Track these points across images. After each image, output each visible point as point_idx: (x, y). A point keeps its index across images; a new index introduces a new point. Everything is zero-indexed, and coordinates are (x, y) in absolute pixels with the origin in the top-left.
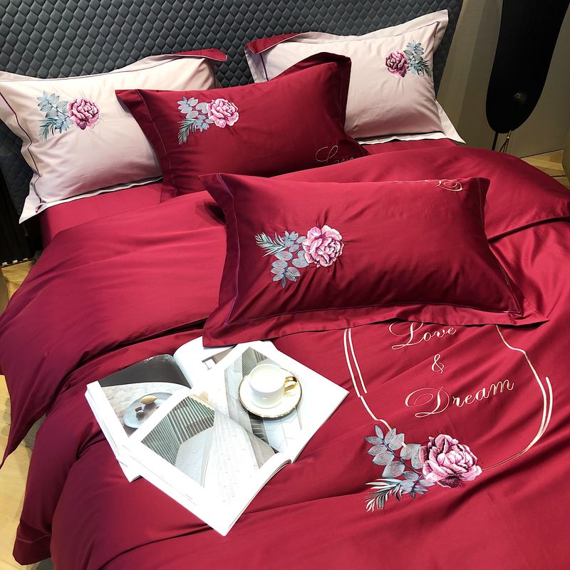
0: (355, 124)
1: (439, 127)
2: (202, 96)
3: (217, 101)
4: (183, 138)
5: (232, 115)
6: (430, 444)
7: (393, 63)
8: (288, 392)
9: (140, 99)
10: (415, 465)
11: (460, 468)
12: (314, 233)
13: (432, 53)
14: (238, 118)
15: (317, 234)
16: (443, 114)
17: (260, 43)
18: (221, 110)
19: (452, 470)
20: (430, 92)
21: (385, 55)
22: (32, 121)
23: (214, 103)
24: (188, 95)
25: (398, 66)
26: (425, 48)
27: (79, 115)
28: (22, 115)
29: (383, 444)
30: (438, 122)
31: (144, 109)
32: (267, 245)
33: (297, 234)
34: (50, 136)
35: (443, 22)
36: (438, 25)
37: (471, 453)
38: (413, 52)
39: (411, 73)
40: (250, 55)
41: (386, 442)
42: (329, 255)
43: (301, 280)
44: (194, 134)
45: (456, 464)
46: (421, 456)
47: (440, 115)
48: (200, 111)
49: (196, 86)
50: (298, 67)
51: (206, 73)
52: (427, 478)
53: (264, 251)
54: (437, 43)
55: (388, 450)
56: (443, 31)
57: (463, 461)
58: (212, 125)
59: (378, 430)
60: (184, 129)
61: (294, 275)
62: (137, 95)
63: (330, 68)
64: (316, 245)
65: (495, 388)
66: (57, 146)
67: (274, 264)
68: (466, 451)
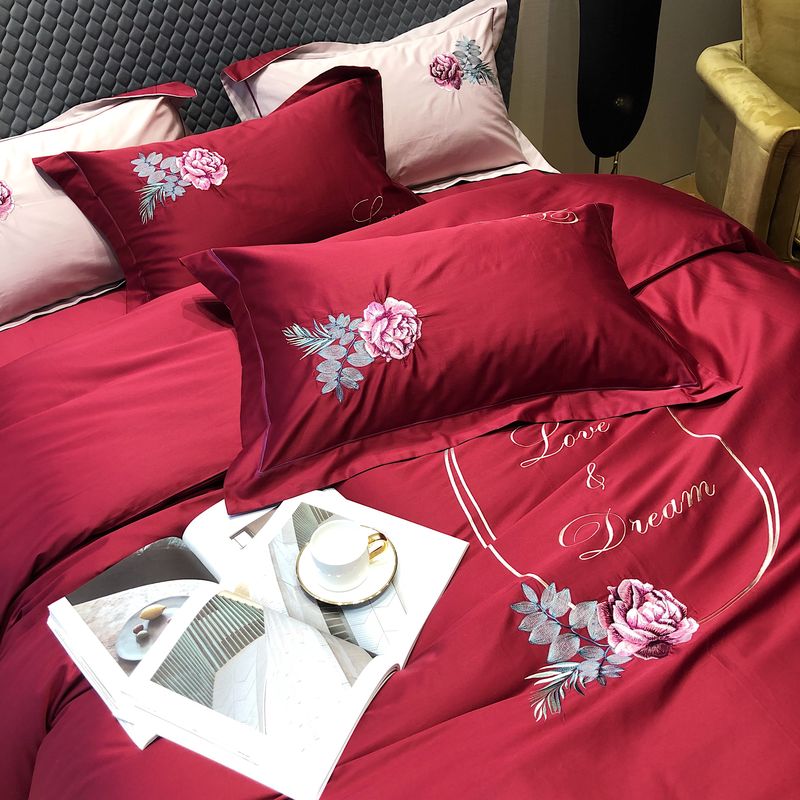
0: (401, 166)
1: (521, 155)
2: (166, 149)
3: (192, 153)
4: (148, 213)
5: (217, 169)
6: (611, 597)
7: (440, 71)
8: (374, 559)
9: (71, 166)
10: (594, 633)
11: (664, 627)
12: (373, 311)
13: (492, 52)
14: (226, 173)
15: (379, 313)
16: (522, 138)
17: (242, 65)
18: (200, 165)
19: (653, 632)
20: (500, 107)
21: (427, 61)
23: (188, 156)
24: (146, 151)
25: (447, 74)
26: (481, 45)
29: (540, 610)
30: (518, 149)
31: (81, 180)
32: (304, 341)
33: (348, 317)
35: (501, 8)
36: (494, 13)
37: (676, 601)
38: (467, 53)
39: (469, 83)
40: (230, 87)
41: (544, 606)
42: (402, 341)
43: (366, 384)
44: (164, 205)
45: (657, 621)
46: (601, 618)
47: (518, 139)
48: (168, 171)
49: (157, 136)
50: (303, 93)
51: (168, 118)
52: (617, 651)
53: (301, 351)
54: (498, 37)
55: (549, 619)
56: (503, 21)
57: (666, 615)
58: (190, 188)
59: (528, 591)
60: (147, 201)
61: (354, 379)
62: (67, 161)
63: (351, 87)
64: (379, 329)
65: (689, 497)
67: (320, 368)
68: (667, 598)
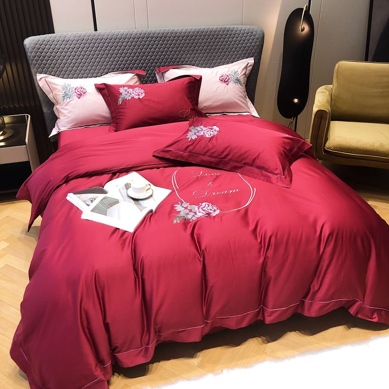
2: (130, 87)
3: (136, 88)
4: (120, 102)
7: (223, 79)
13: (244, 76)
14: (144, 95)
17: (162, 68)
18: (137, 92)
21: (219, 75)
22: (59, 95)
24: (124, 86)
26: (240, 73)
27: (78, 93)
28: (54, 92)
31: (105, 91)
34: (65, 101)
35: (251, 63)
36: (248, 64)
38: (233, 75)
40: (158, 74)
47: (249, 105)
48: (128, 92)
49: (132, 83)
54: (247, 72)
56: (251, 67)
58: (133, 98)
60: (121, 99)
62: (103, 85)
66: (68, 105)
